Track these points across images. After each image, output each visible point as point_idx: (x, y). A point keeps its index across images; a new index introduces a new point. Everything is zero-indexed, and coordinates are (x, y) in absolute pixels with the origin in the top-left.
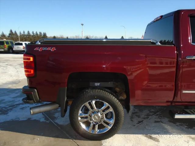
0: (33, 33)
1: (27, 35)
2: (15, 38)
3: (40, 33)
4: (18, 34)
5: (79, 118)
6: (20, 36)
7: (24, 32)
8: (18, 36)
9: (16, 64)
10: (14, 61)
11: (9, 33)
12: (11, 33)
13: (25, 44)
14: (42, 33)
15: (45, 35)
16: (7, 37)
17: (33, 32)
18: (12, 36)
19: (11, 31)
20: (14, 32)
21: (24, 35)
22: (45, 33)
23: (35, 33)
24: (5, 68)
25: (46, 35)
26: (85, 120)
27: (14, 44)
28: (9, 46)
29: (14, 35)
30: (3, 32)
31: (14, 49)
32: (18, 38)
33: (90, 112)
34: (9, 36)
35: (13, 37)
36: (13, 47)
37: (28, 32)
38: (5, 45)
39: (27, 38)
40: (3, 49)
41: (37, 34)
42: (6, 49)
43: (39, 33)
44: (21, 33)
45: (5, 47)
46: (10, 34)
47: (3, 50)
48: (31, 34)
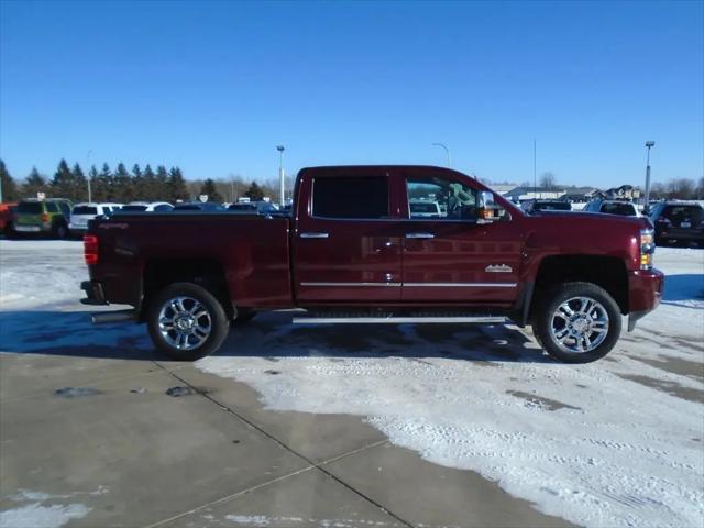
0: (136, 169)
1: (116, 179)
2: (77, 187)
3: (162, 170)
4: (87, 175)
5: (162, 326)
6: (93, 180)
7: (106, 168)
8: (85, 182)
9: (73, 267)
10: (69, 258)
11: (57, 171)
12: (64, 171)
13: (106, 209)
14: (168, 170)
15: (176, 174)
16: (49, 186)
17: (136, 166)
18: (67, 181)
19: (63, 165)
20: (71, 167)
21: (105, 178)
22: (178, 171)
23: (142, 169)
24: (45, 276)
25: (180, 177)
26: (169, 328)
27: (72, 209)
28: (55, 217)
29: (73, 178)
30: (35, 170)
31: (70, 226)
32: (85, 189)
33: (175, 317)
34: (55, 182)
35: (68, 185)
36: (69, 218)
37: (121, 167)
38: (46, 212)
39: (115, 190)
40: (37, 225)
42: (47, 225)
43: (155, 171)
44: (94, 171)
45: (45, 220)
46: (58, 176)
47: (37, 229)
48: (131, 174)
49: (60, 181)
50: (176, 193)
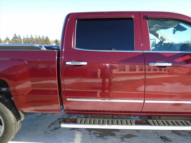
1: (30, 39)
2: (19, 41)
3: (43, 37)
6: (24, 39)
7: (27, 36)
8: (21, 39)
12: (15, 37)
14: (45, 37)
16: (11, 41)
17: (36, 35)
19: (15, 35)
20: (17, 36)
21: (27, 38)
22: (48, 37)
23: (38, 36)
25: (48, 39)
29: (18, 38)
32: (21, 41)
34: (13, 40)
35: (16, 40)
37: (32, 35)
39: (30, 42)
41: (40, 37)
44: (24, 37)
48: (35, 38)
49: (14, 39)
50: (47, 43)
